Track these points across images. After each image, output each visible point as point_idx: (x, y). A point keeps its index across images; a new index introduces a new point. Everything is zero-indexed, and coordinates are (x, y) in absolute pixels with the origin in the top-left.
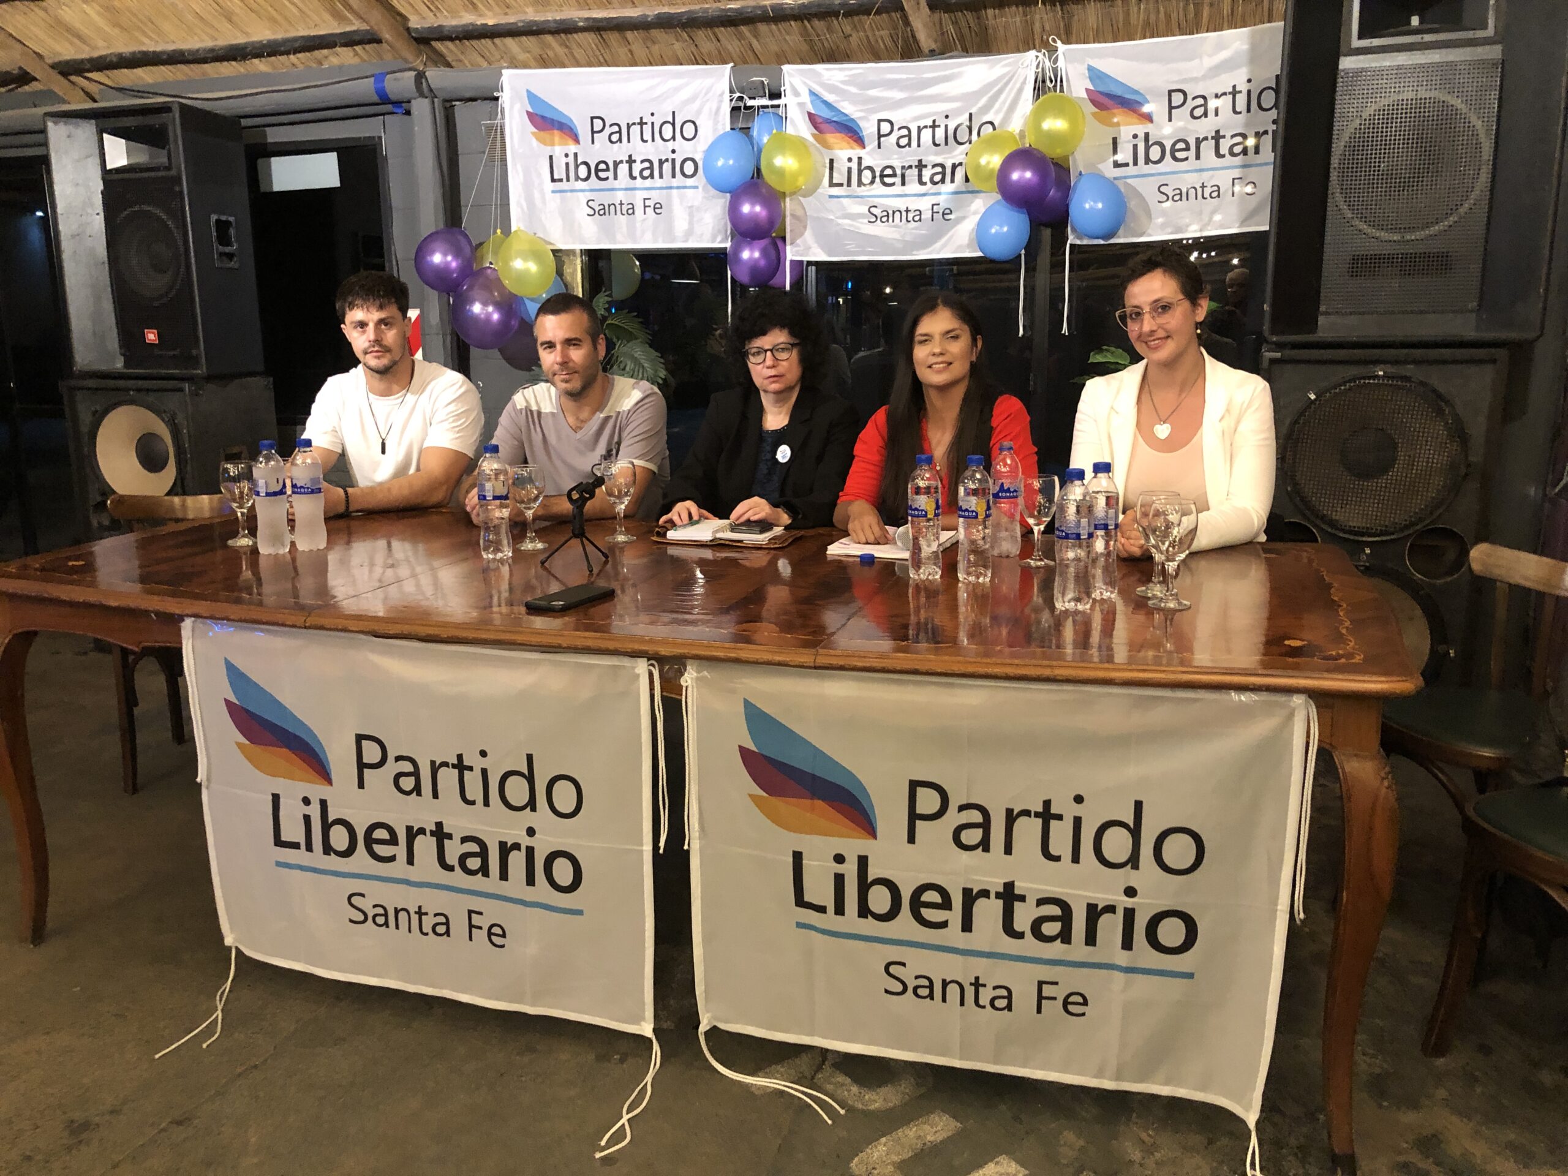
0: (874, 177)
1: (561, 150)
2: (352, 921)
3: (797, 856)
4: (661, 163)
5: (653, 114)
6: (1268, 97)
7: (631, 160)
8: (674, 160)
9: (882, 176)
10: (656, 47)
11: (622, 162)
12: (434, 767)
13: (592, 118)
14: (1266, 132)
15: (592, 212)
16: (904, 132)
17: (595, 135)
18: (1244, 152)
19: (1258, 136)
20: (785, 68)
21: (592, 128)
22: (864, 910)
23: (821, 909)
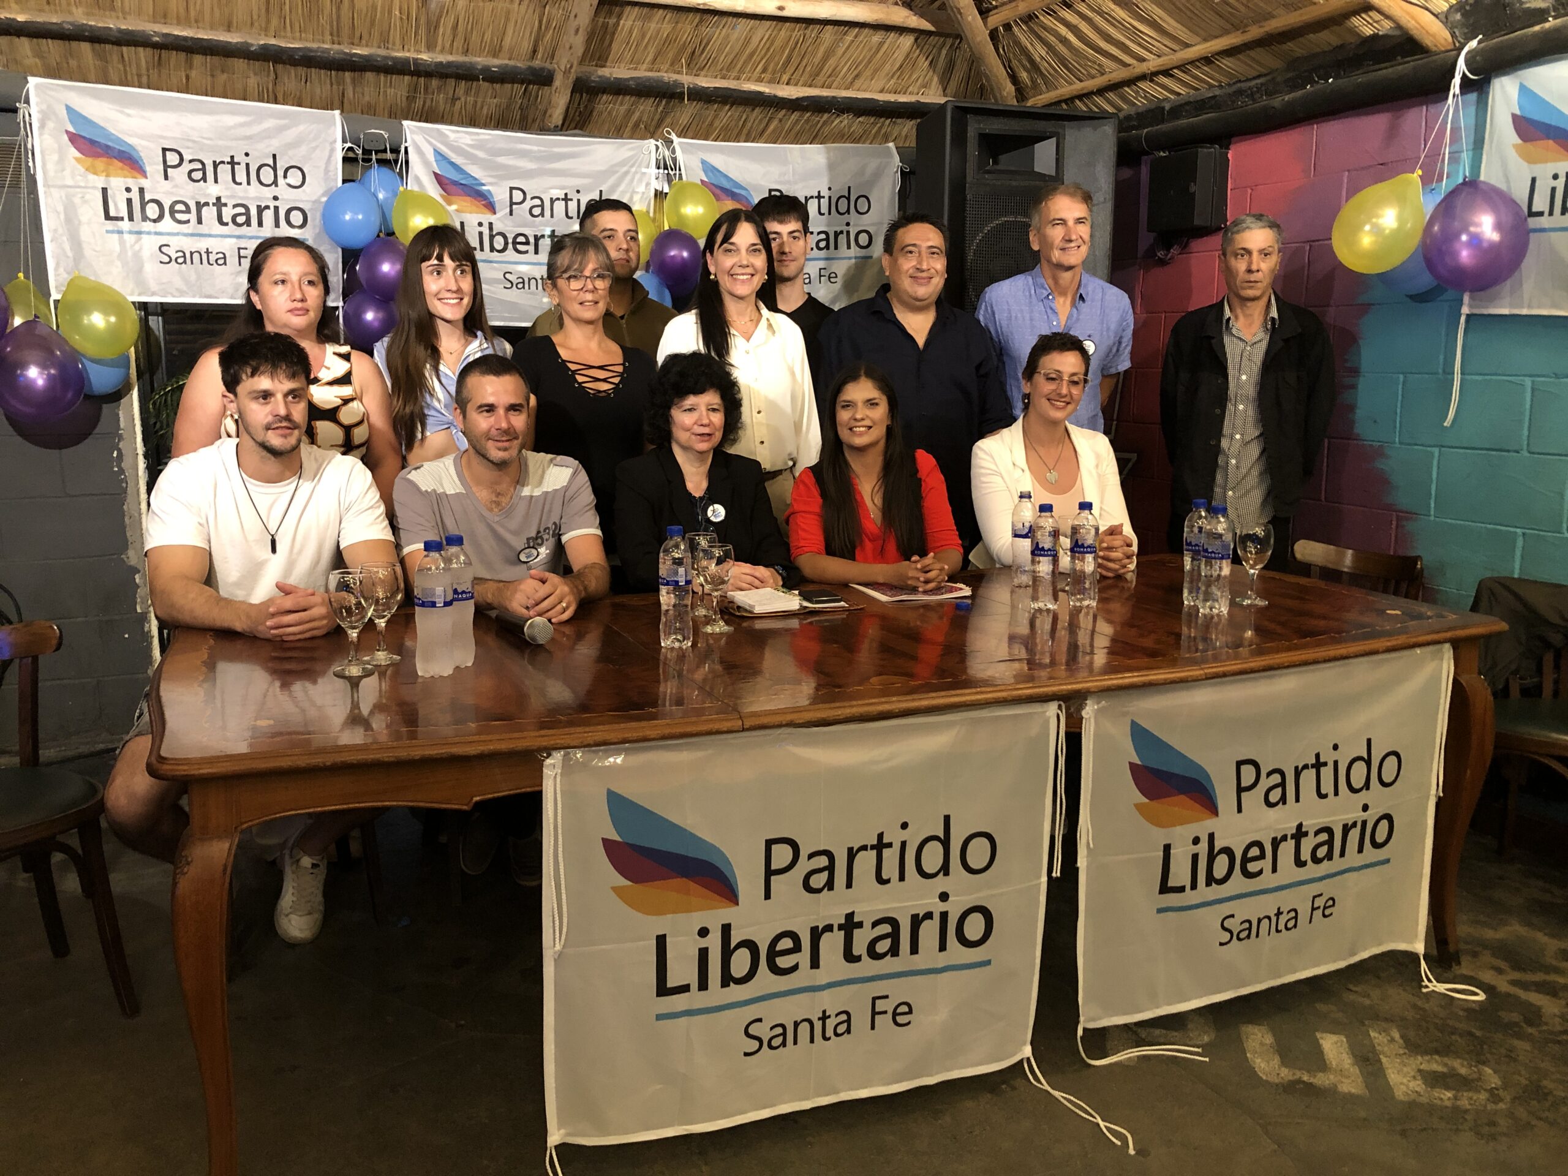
0: (506, 243)
2: (746, 1054)
3: (1167, 848)
4: (260, 210)
5: (247, 155)
6: (843, 204)
7: (219, 203)
8: (276, 208)
9: (515, 243)
10: (225, 76)
11: (207, 204)
12: (852, 854)
13: (164, 150)
14: (842, 232)
15: (167, 259)
16: (537, 202)
17: (169, 170)
18: (827, 247)
19: (837, 234)
20: (405, 123)
21: (165, 161)
22: (1211, 880)
23: (1181, 890)
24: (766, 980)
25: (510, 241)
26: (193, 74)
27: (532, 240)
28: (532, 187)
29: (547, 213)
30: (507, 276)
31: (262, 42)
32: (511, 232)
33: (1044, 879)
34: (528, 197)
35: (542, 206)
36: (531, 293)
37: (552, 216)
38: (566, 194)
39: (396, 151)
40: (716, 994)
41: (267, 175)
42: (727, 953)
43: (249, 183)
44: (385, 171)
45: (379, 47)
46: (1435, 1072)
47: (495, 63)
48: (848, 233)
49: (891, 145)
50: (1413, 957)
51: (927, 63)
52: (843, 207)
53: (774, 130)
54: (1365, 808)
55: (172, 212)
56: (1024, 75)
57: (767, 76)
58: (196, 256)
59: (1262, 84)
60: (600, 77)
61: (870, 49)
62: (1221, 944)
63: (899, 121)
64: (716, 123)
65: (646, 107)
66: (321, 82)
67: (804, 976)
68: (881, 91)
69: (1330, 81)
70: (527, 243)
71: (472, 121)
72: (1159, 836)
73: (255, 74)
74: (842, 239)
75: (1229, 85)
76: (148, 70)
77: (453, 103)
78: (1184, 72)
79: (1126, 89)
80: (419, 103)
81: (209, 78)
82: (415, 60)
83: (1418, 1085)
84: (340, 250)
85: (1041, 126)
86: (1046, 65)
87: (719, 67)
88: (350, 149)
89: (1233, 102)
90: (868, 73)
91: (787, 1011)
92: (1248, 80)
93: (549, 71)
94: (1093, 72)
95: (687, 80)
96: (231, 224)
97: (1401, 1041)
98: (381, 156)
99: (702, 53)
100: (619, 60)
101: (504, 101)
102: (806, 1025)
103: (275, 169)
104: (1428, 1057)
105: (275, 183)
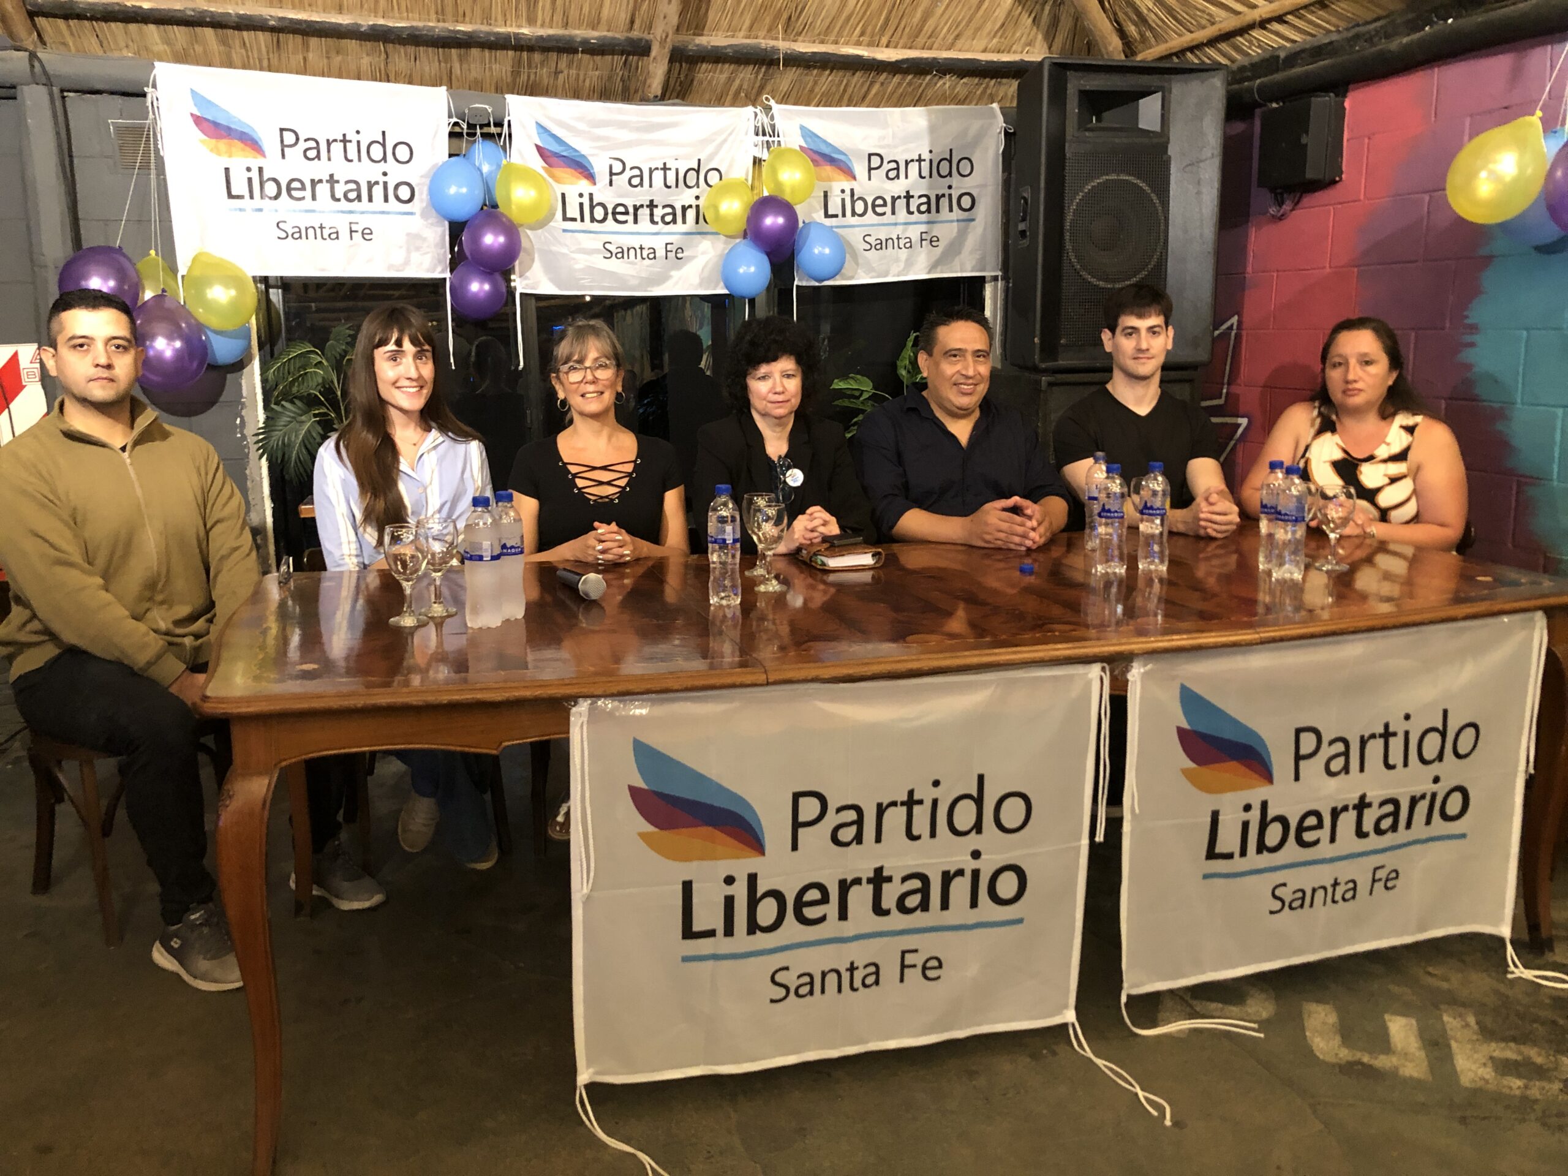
0: (606, 214)
1: (240, 162)
2: (772, 1001)
3: (1215, 815)
4: (371, 186)
5: (358, 132)
6: (945, 166)
7: (332, 181)
8: (385, 184)
9: (614, 213)
10: (339, 58)
11: (320, 181)
12: (881, 810)
13: (282, 130)
14: (943, 195)
15: (284, 235)
16: (636, 172)
17: (286, 149)
18: (929, 211)
19: (938, 198)
20: (507, 96)
21: (282, 141)
22: (1261, 847)
23: (1229, 856)
24: (791, 929)
25: (610, 211)
26: (310, 56)
27: (631, 210)
28: (632, 157)
29: (646, 183)
30: (607, 246)
31: (371, 23)
32: (611, 202)
33: (1085, 842)
34: (628, 168)
35: (641, 176)
36: (631, 263)
37: (651, 186)
38: (665, 164)
39: (499, 124)
40: (741, 940)
41: (377, 152)
42: (753, 902)
43: (360, 160)
44: (489, 145)
45: (482, 23)
46: (1507, 1060)
47: (593, 35)
48: (950, 195)
49: (995, 105)
50: (1501, 940)
51: (1030, 20)
52: (944, 170)
53: (875, 95)
55: (289, 190)
56: (1132, 30)
57: (865, 39)
58: (311, 231)
59: (1381, 27)
60: (698, 45)
61: (970, 9)
62: (1271, 913)
63: (1004, 81)
64: (817, 90)
65: (746, 75)
66: (429, 59)
67: (832, 927)
68: (984, 51)
69: (1450, 21)
70: (626, 213)
71: (576, 94)
72: (1207, 802)
73: (368, 55)
74: (944, 202)
75: (1347, 29)
76: (268, 53)
77: (556, 78)
78: (1299, 18)
79: (1240, 39)
80: (524, 77)
81: (325, 61)
82: (516, 35)
83: (1487, 1072)
84: (447, 224)
85: (1145, 80)
86: (1154, 17)
87: (817, 32)
88: (456, 124)
89: (1351, 46)
90: (969, 32)
91: (816, 961)
92: (1367, 23)
93: (647, 41)
94: (1204, 22)
95: (784, 46)
96: (343, 199)
97: (1476, 1027)
98: (486, 130)
99: (799, 17)
100: (716, 28)
101: (606, 73)
102: (834, 976)
103: (384, 145)
104: (1503, 1045)
105: (384, 159)
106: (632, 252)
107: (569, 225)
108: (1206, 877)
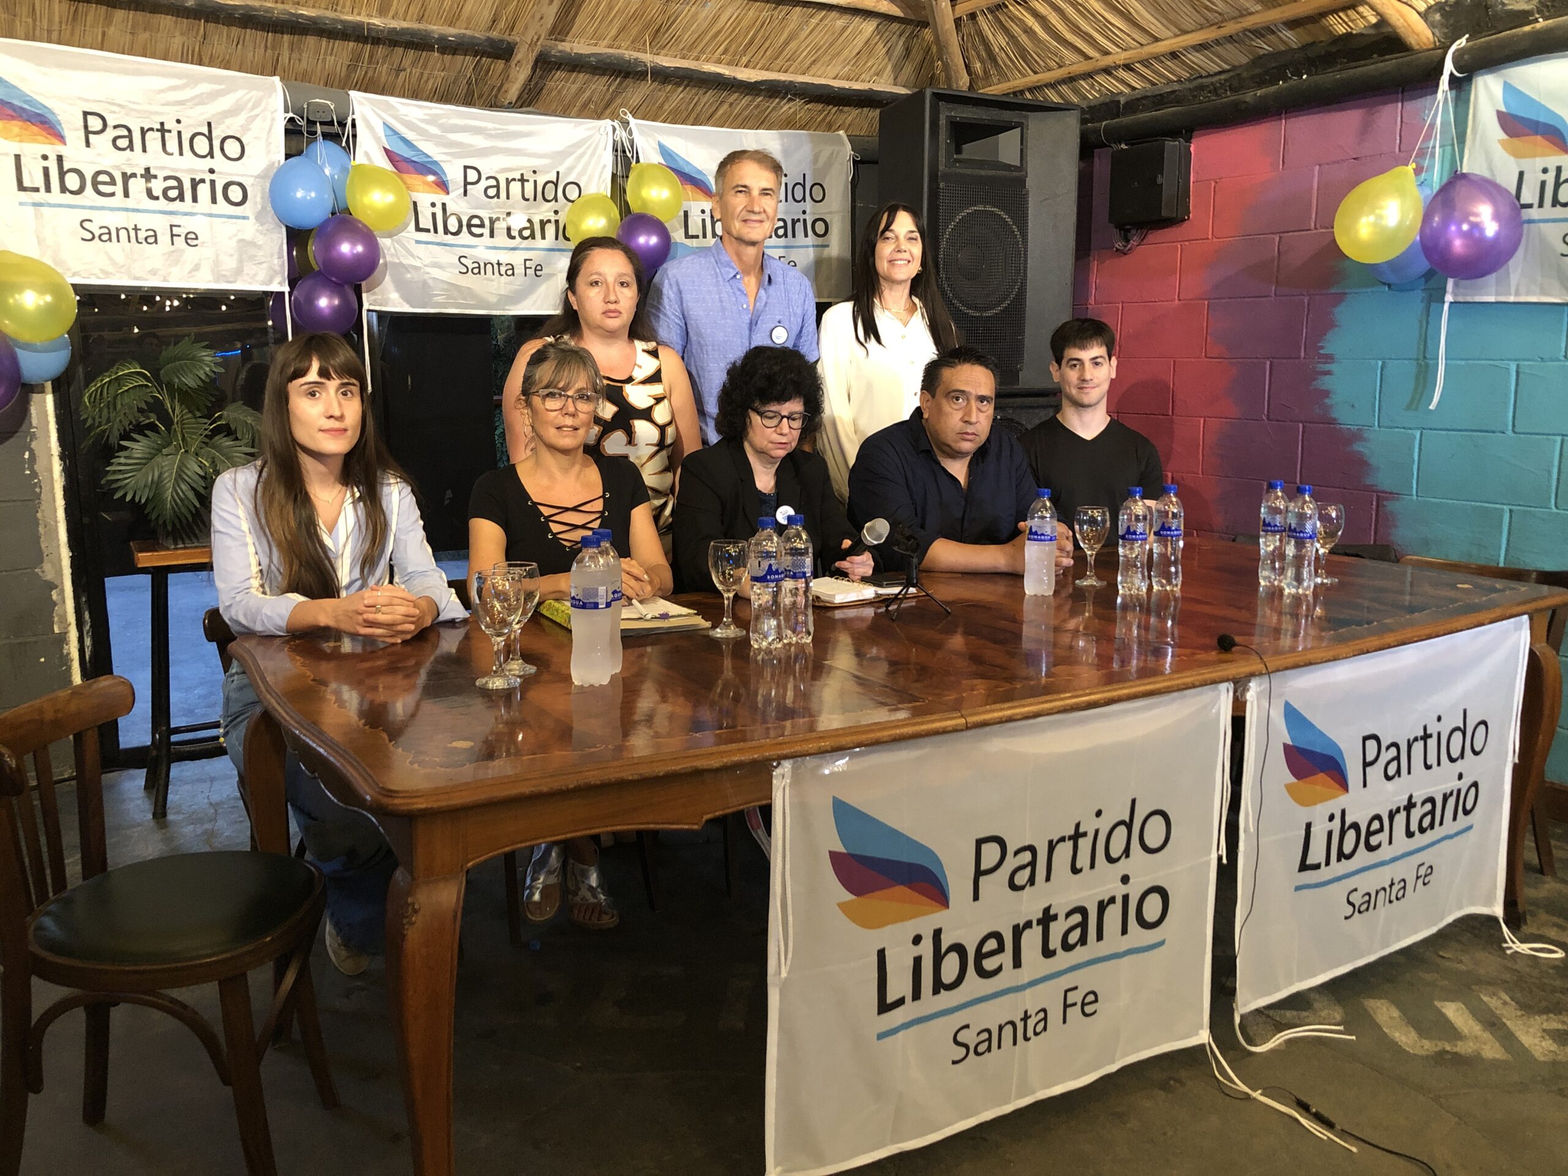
0: (461, 226)
1: (34, 149)
2: (954, 1062)
3: (1309, 826)
4: (195, 184)
5: (178, 121)
6: (799, 191)
7: (148, 175)
8: (213, 182)
9: (469, 226)
10: (147, 34)
11: (134, 175)
12: (1052, 846)
13: (86, 114)
14: (798, 220)
15: (90, 236)
16: (493, 182)
17: (91, 136)
18: (785, 235)
19: (794, 222)
20: (353, 94)
21: (86, 127)
22: (1341, 856)
23: (1317, 867)
24: (973, 984)
25: (465, 223)
26: (112, 28)
27: (487, 223)
28: (488, 166)
29: (503, 194)
30: (462, 260)
32: (465, 214)
34: (483, 177)
35: (498, 187)
36: (488, 279)
37: (508, 198)
38: (522, 175)
39: (342, 125)
40: (930, 1002)
41: (202, 145)
42: (938, 959)
43: (181, 154)
44: (331, 145)
45: (327, 9)
46: (1558, 1030)
47: (452, 32)
48: (805, 220)
49: (841, 132)
50: (1493, 919)
51: (884, 50)
52: (799, 195)
53: (723, 115)
54: (1460, 777)
55: (95, 183)
56: (978, 66)
57: (727, 58)
58: (123, 233)
59: (1226, 80)
60: (561, 52)
61: (833, 33)
62: (1346, 918)
63: (846, 109)
64: (666, 107)
65: (599, 85)
66: (255, 44)
67: (1008, 977)
68: (835, 78)
69: (1305, 77)
70: (482, 226)
71: (415, 94)
72: (1303, 814)
73: (182, 34)
74: (799, 227)
75: (1189, 80)
76: (61, 22)
77: (397, 76)
78: (1147, 67)
79: (1082, 82)
80: (359, 73)
81: (129, 37)
82: (368, 24)
83: (1549, 1045)
84: (284, 229)
85: (1007, 115)
86: (1003, 55)
87: (681, 46)
88: (291, 120)
89: (1195, 97)
90: (826, 58)
91: (991, 1015)
92: (1209, 76)
93: (508, 43)
94: (1053, 64)
95: (649, 58)
96: (161, 198)
97: (1513, 1003)
98: (327, 129)
99: (668, 30)
100: (579, 35)
101: (453, 75)
102: (1009, 1028)
103: (210, 138)
104: (1545, 1017)
105: (211, 154)
106: (489, 267)
107: (423, 236)
108: (1298, 888)
